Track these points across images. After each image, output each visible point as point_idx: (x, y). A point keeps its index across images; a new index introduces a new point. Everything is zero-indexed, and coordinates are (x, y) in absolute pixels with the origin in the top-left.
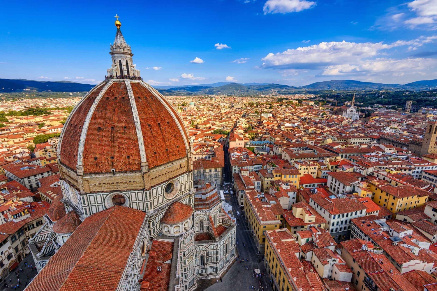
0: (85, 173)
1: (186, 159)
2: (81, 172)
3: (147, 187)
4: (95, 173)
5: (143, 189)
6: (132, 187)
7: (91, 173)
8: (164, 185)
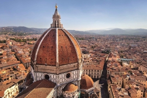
0: (37, 64)
1: (77, 63)
2: (35, 63)
3: (58, 73)
4: (40, 64)
5: (56, 74)
6: (52, 72)
7: (38, 64)
8: (66, 74)
